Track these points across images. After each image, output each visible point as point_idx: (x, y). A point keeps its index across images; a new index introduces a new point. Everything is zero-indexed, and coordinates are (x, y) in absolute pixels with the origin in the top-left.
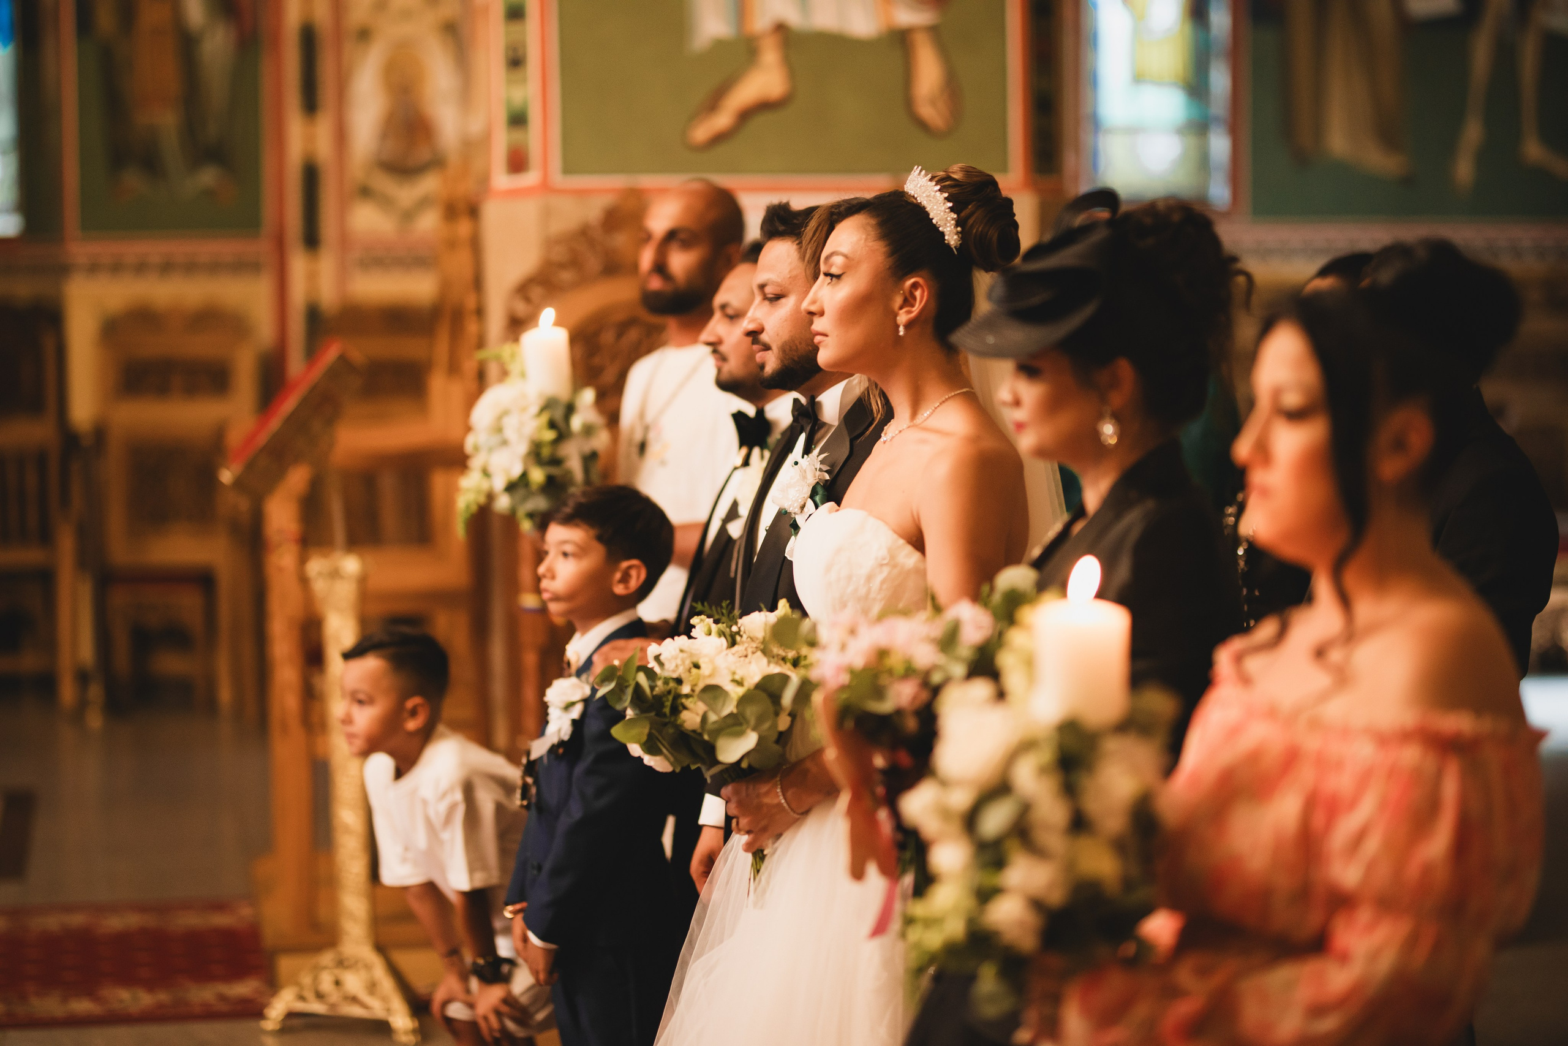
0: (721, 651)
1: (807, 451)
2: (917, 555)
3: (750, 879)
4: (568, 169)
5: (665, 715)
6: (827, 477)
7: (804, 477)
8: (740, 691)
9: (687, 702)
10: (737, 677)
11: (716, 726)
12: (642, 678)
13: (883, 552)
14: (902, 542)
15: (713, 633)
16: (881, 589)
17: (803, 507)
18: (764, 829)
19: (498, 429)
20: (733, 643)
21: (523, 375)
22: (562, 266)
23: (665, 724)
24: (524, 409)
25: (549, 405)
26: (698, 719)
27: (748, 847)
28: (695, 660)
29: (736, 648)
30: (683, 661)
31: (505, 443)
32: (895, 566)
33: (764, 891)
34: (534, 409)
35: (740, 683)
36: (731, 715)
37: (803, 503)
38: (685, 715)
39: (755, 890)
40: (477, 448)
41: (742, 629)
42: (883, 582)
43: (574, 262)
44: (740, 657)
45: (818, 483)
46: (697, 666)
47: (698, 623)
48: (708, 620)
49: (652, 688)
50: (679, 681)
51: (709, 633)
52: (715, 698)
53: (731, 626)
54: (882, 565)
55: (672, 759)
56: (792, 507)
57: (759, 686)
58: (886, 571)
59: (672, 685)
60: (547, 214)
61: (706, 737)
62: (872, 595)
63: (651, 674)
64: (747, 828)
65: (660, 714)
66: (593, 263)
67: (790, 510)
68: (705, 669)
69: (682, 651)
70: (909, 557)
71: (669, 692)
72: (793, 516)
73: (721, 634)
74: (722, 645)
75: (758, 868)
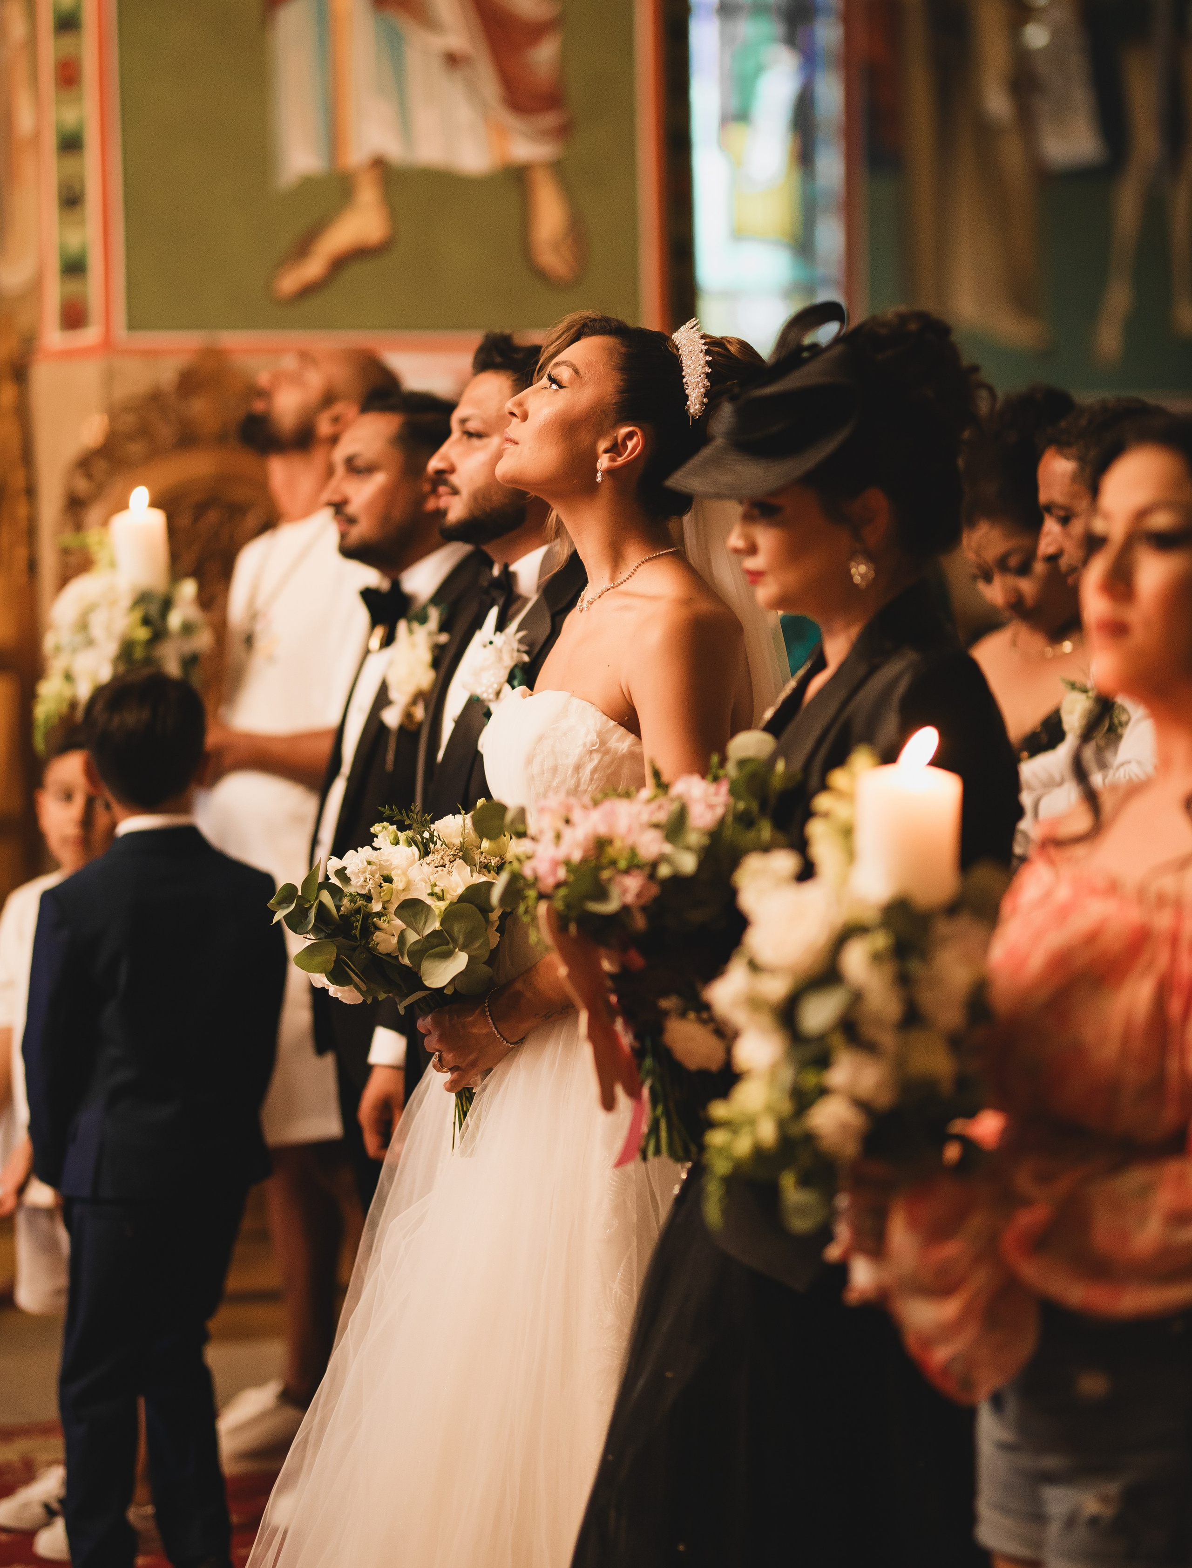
0: (413, 862)
1: (500, 627)
2: (631, 737)
3: (454, 1123)
4: (133, 325)
5: (355, 937)
6: (526, 658)
7: (500, 659)
8: (443, 905)
9: (381, 923)
10: (437, 890)
11: (418, 947)
12: (326, 897)
13: (593, 737)
14: (612, 723)
15: (401, 842)
16: (592, 779)
17: (498, 694)
18: (473, 1064)
19: (83, 625)
20: (425, 852)
21: (113, 564)
22: (131, 437)
23: (354, 949)
24: (113, 603)
25: (142, 599)
26: (395, 940)
27: (451, 1086)
28: (385, 872)
29: (429, 859)
30: (372, 874)
31: (90, 643)
32: (607, 752)
33: (473, 1136)
34: (126, 601)
35: (441, 898)
36: (435, 932)
37: (498, 689)
38: (378, 936)
39: (462, 1136)
40: (58, 649)
41: (436, 834)
42: (594, 771)
43: (144, 431)
44: (437, 867)
45: (516, 666)
46: (388, 879)
47: (381, 832)
48: (390, 827)
49: (338, 908)
50: (368, 898)
51: (395, 842)
52: (415, 915)
53: (423, 832)
54: (591, 752)
55: (364, 987)
56: (485, 692)
57: (462, 899)
58: (596, 758)
59: (360, 902)
60: (109, 378)
61: (406, 961)
62: (582, 787)
63: (336, 892)
64: (452, 1065)
65: (348, 935)
66: (166, 432)
67: (484, 696)
68: (399, 883)
69: (369, 863)
70: (622, 742)
71: (358, 911)
72: (486, 703)
73: (411, 842)
74: (414, 855)
75: (465, 1109)
